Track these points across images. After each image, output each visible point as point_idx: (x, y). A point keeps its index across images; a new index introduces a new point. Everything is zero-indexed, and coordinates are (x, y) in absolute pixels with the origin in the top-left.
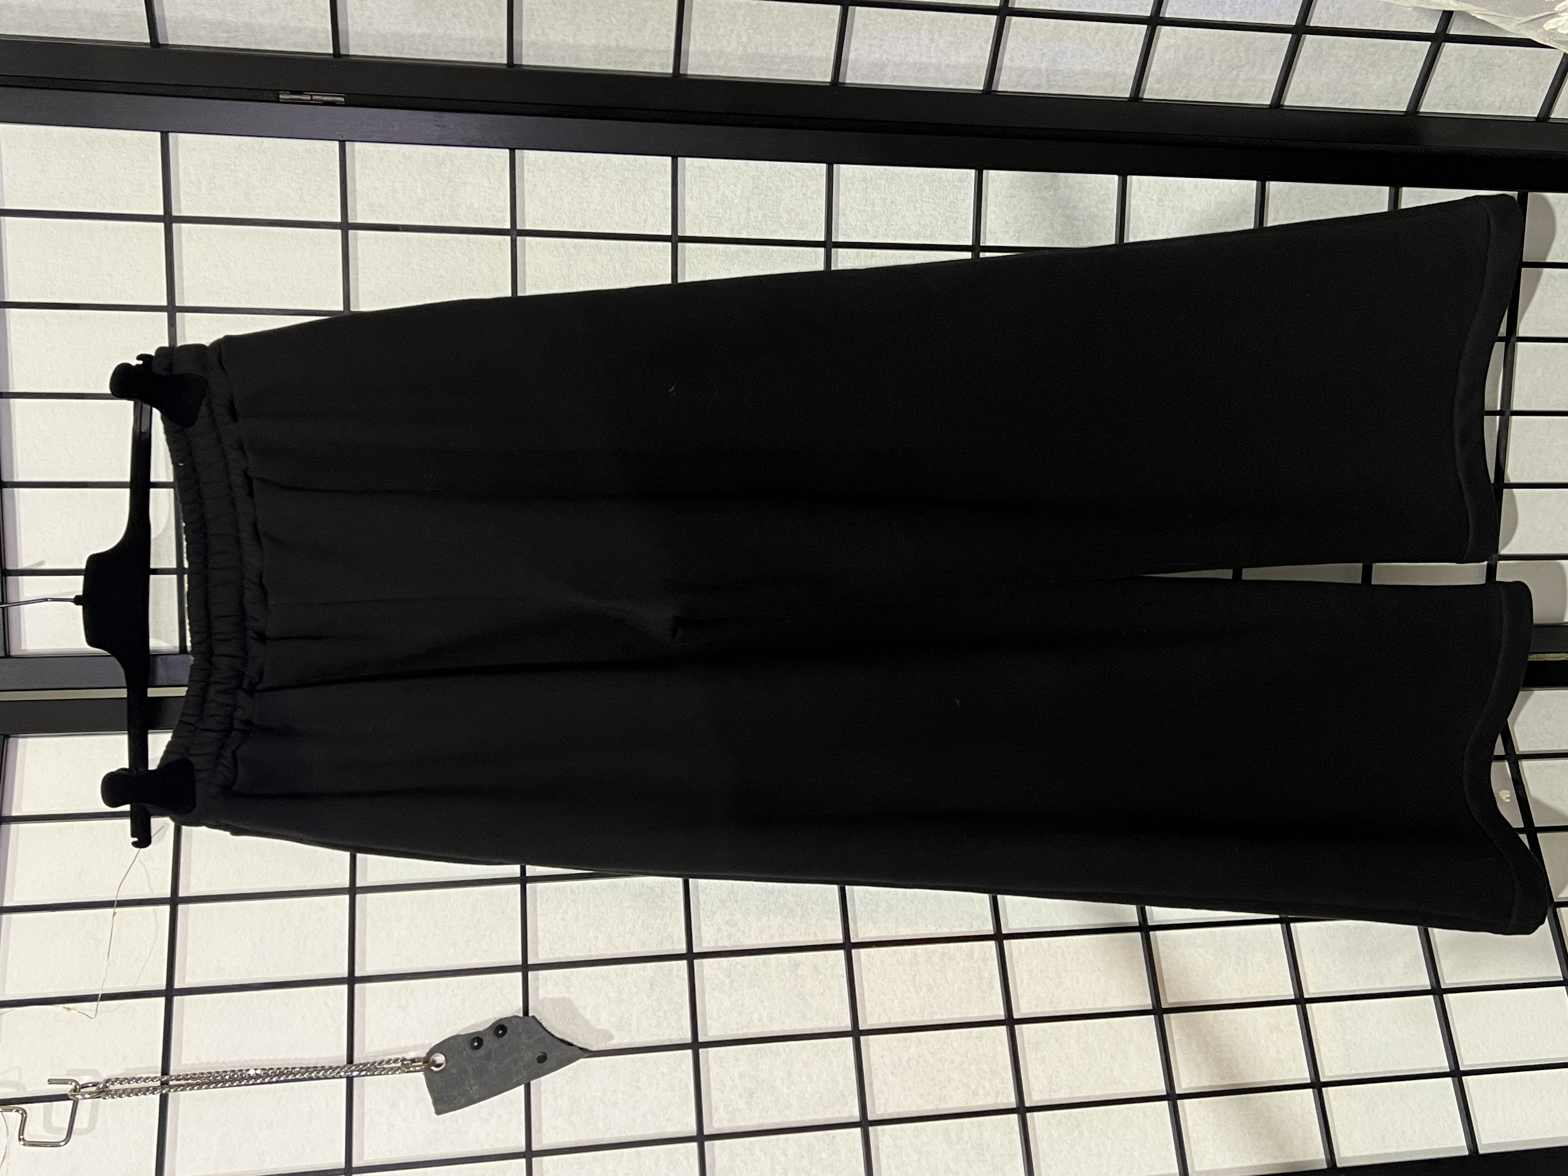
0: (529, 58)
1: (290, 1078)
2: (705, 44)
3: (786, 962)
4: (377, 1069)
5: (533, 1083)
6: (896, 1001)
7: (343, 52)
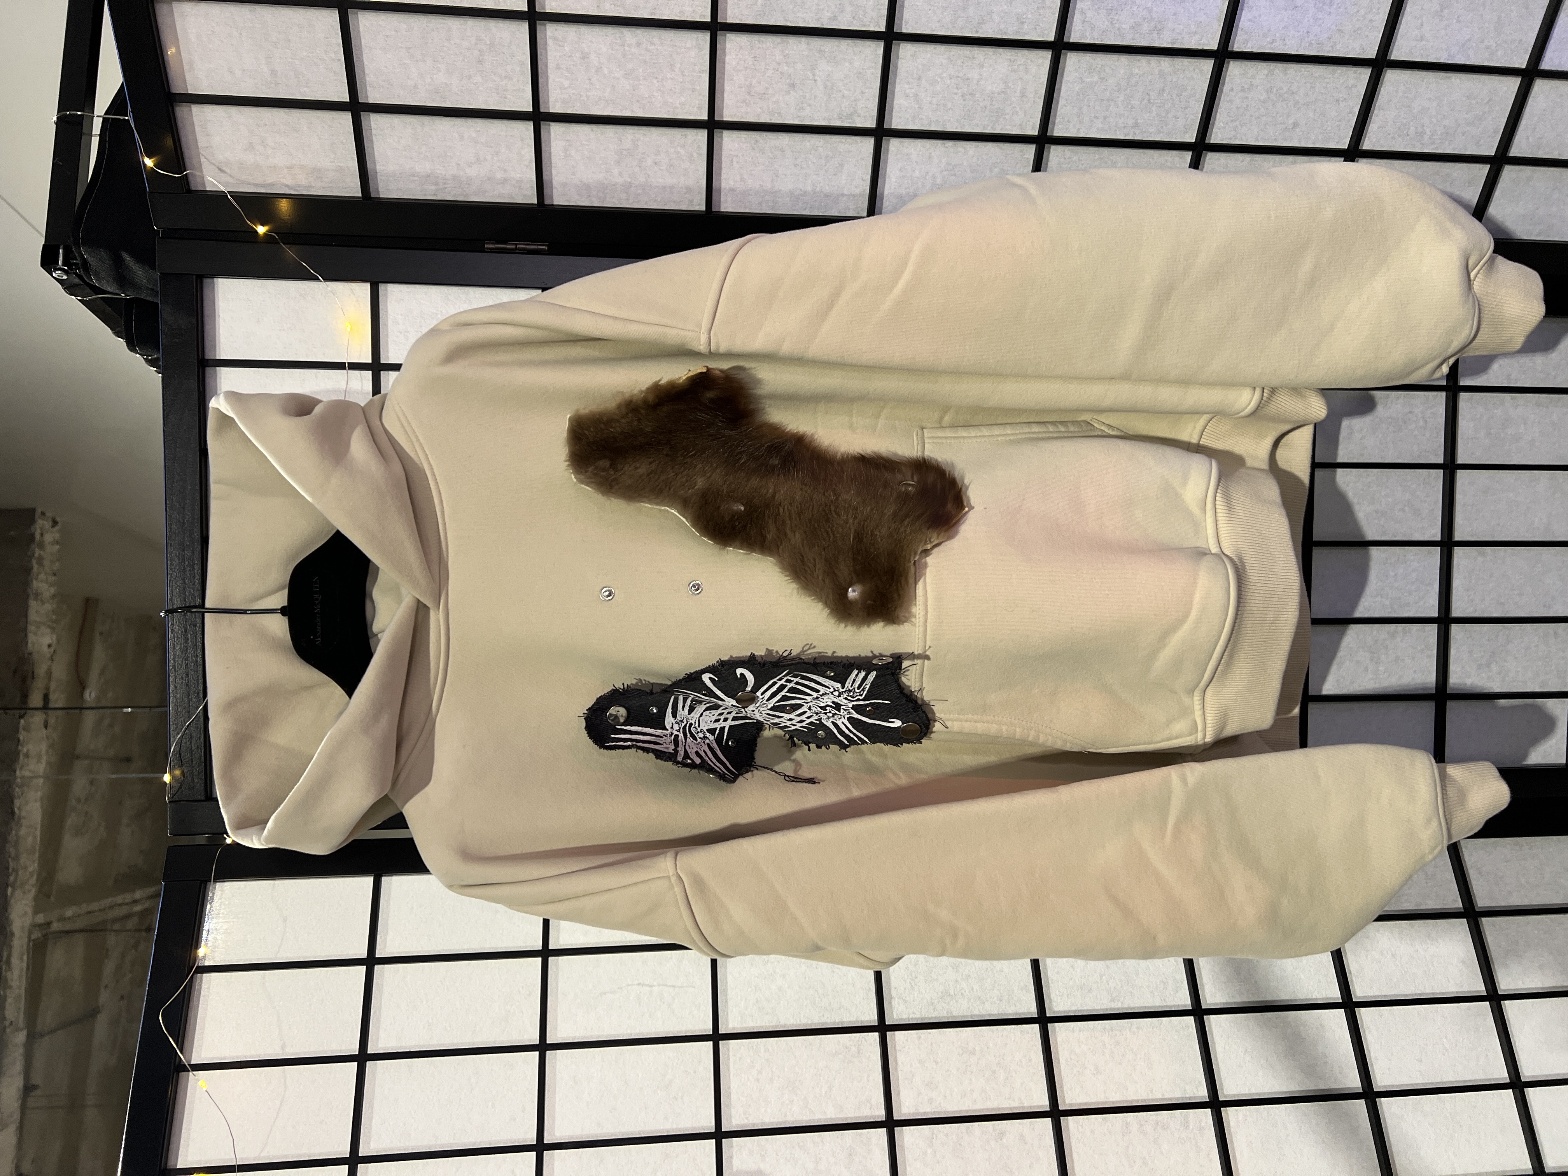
0: (726, 204)
2: (900, 185)
7: (547, 202)
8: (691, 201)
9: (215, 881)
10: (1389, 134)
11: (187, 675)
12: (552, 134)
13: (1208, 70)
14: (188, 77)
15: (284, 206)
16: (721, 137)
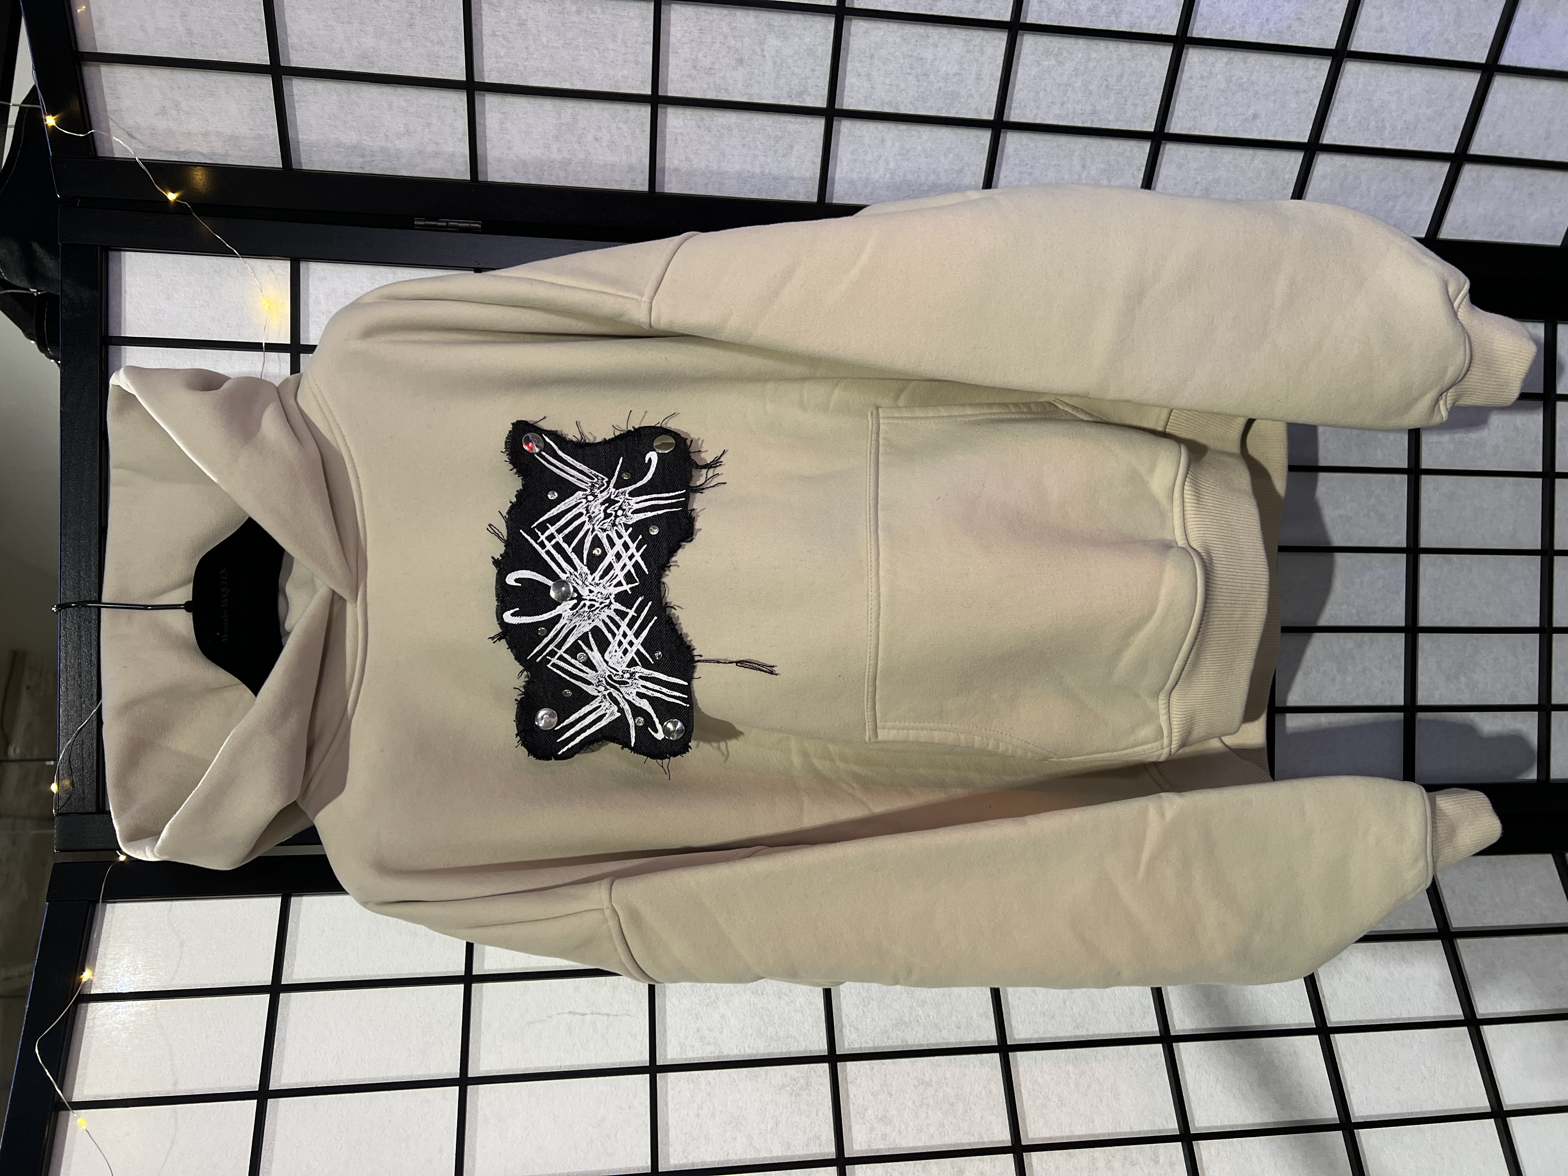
0: (672, 185)
2: (851, 170)
7: (481, 178)
8: (634, 181)
9: (105, 901)
10: (1349, 128)
11: (80, 676)
12: (487, 106)
13: (1167, 57)
14: (98, 34)
15: (199, 177)
16: (666, 113)
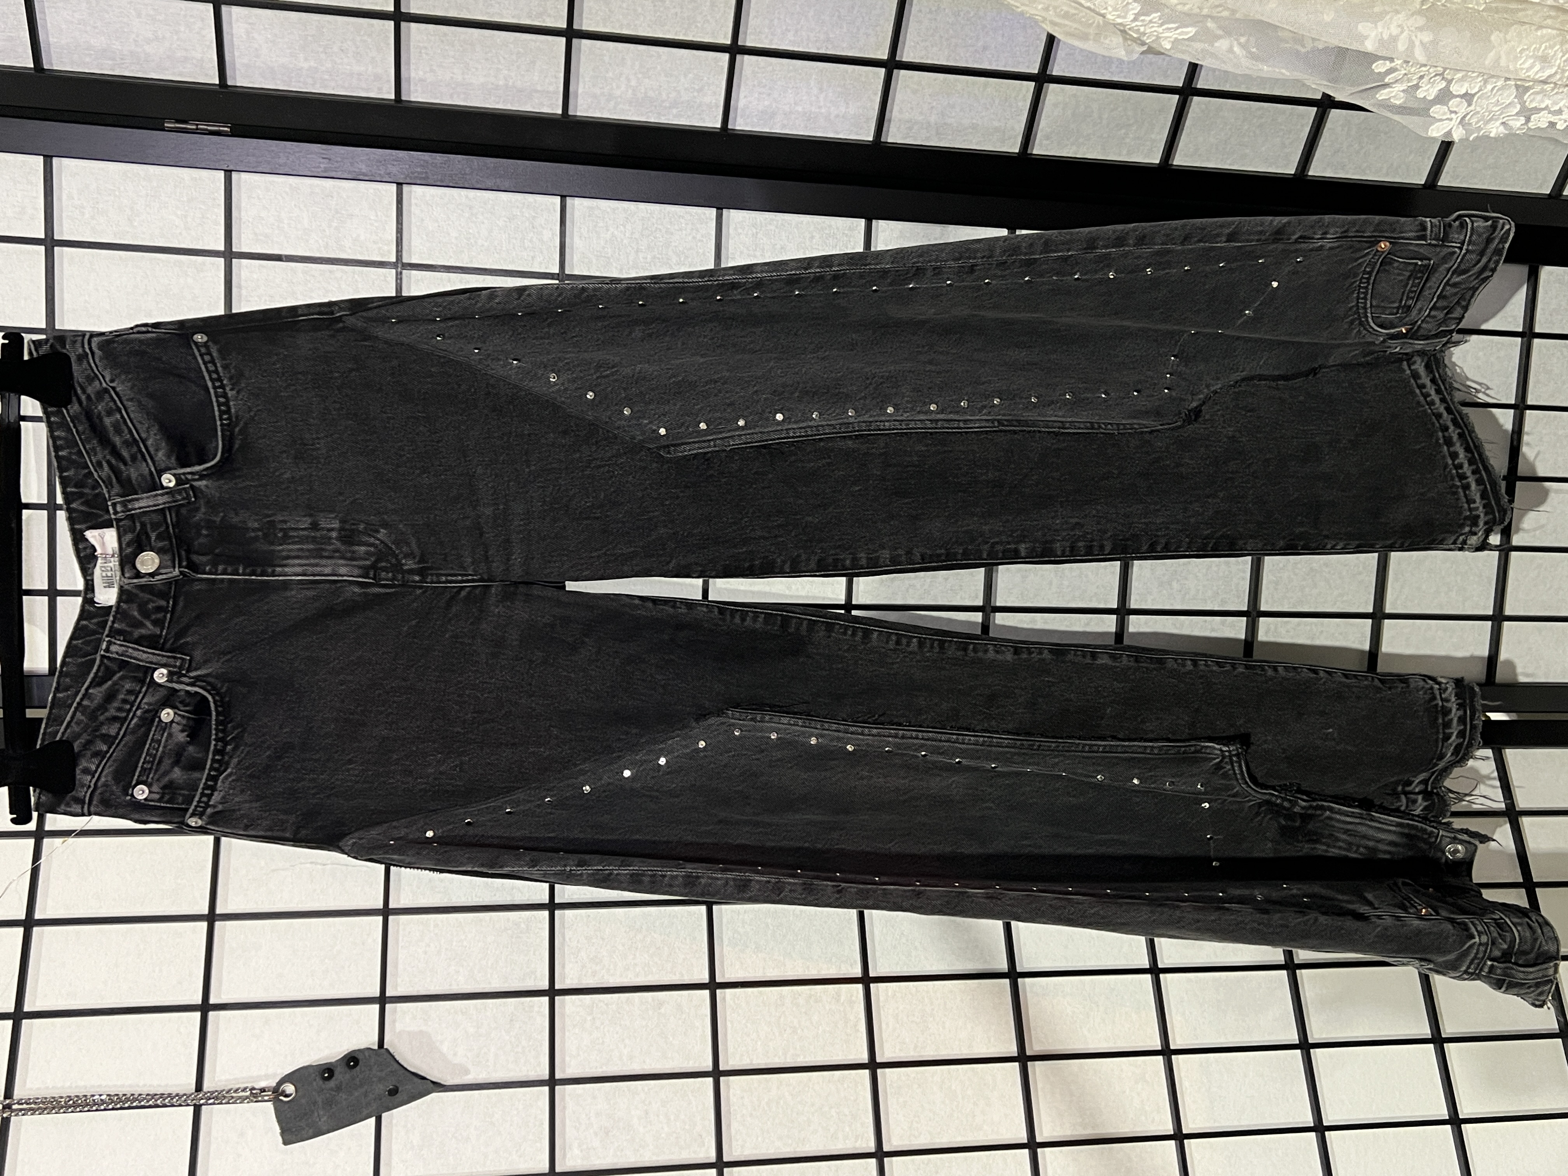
0: (416, 94)
1: (134, 1104)
2: (594, 86)
3: (650, 1000)
4: (225, 1097)
5: (384, 1115)
6: (759, 1043)
7: (229, 83)
8: (380, 89)
10: (1077, 62)
12: (234, 17)
16: (408, 29)
